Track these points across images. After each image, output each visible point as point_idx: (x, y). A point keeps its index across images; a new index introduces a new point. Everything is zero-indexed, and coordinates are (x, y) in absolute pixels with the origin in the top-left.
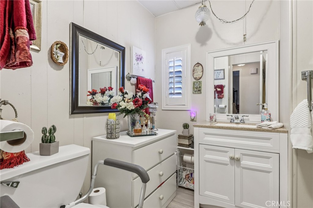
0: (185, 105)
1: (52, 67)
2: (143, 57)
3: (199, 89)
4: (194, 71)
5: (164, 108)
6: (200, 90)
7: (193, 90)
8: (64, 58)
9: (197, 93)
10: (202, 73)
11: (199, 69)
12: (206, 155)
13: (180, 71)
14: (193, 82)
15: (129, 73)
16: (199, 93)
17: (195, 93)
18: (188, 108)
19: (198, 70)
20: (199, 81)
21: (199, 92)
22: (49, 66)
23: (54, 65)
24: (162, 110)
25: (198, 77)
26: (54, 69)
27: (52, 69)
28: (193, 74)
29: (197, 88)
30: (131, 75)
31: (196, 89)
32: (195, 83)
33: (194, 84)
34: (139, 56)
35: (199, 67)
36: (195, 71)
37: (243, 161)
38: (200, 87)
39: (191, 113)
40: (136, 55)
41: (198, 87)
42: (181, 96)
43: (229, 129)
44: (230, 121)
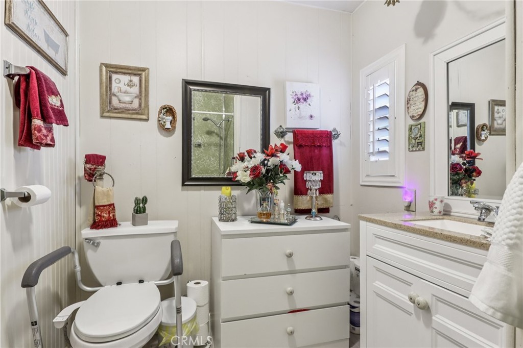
0: (393, 176)
1: (161, 134)
2: (312, 94)
3: (419, 141)
4: (408, 101)
5: (363, 181)
6: (421, 144)
7: (409, 144)
8: (173, 122)
9: (416, 151)
10: (423, 104)
11: (418, 96)
12: (377, 282)
13: (385, 107)
14: (409, 125)
15: (281, 126)
16: (419, 150)
17: (413, 151)
18: (399, 182)
19: (416, 99)
20: (421, 121)
21: (420, 146)
22: (159, 134)
23: (164, 132)
24: (362, 185)
25: (416, 115)
26: (164, 136)
27: (162, 137)
28: (408, 108)
29: (415, 139)
30: (286, 128)
31: (413, 141)
32: (413, 128)
33: (410, 129)
34: (302, 94)
35: (418, 91)
36: (411, 102)
37: (437, 316)
38: (421, 136)
39: (406, 193)
40: (294, 94)
41: (418, 135)
42: (387, 159)
43: (412, 232)
44: (477, 217)
